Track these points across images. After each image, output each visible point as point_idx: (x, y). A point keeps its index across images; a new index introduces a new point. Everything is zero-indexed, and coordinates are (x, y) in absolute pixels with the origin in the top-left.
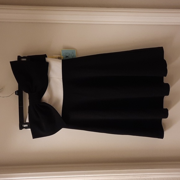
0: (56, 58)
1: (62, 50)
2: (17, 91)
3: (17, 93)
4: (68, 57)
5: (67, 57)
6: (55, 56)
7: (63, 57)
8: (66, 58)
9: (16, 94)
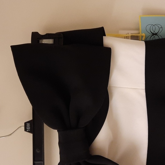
0: (127, 37)
1: (142, 18)
2: (28, 122)
3: (28, 128)
4: (156, 34)
5: (153, 34)
6: (124, 33)
7: (144, 34)
8: (153, 38)
9: (26, 130)
